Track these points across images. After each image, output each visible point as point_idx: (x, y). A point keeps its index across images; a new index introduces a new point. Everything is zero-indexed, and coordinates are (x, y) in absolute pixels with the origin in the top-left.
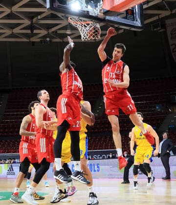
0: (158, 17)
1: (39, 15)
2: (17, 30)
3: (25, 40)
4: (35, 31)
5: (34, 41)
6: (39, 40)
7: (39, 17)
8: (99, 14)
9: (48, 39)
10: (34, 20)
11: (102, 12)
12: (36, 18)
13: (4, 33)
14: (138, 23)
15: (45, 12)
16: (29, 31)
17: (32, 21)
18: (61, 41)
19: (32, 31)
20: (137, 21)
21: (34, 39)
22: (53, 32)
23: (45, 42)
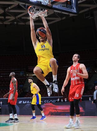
0: (88, 8)
1: (10, 6)
4: (7, 17)
6: (9, 23)
7: (10, 8)
8: (48, 3)
9: (15, 23)
11: (50, 2)
12: (7, 9)
14: (75, 11)
15: (13, 4)
16: (3, 17)
17: (5, 11)
18: (24, 24)
19: (5, 17)
20: (73, 9)
21: (6, 23)
22: (19, 18)
23: (13, 24)
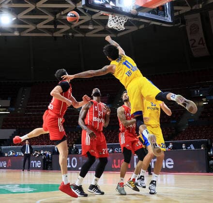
0: (178, 12)
1: (63, 11)
2: (40, 26)
3: (48, 35)
4: (58, 27)
5: (57, 35)
6: (62, 35)
7: (62, 13)
8: (132, 10)
9: (70, 34)
10: (58, 16)
11: (135, 8)
12: (59, 14)
13: (28, 28)
15: (68, 8)
16: (52, 27)
17: (56, 17)
18: (83, 36)
19: (56, 27)
20: (167, 17)
21: (57, 34)
23: (68, 36)
